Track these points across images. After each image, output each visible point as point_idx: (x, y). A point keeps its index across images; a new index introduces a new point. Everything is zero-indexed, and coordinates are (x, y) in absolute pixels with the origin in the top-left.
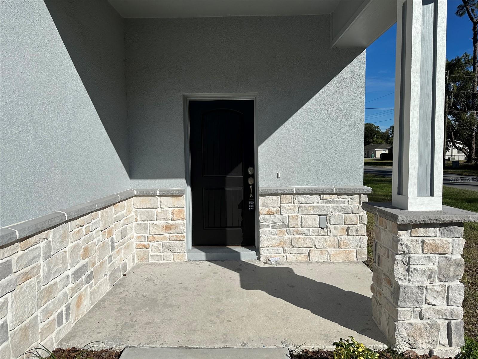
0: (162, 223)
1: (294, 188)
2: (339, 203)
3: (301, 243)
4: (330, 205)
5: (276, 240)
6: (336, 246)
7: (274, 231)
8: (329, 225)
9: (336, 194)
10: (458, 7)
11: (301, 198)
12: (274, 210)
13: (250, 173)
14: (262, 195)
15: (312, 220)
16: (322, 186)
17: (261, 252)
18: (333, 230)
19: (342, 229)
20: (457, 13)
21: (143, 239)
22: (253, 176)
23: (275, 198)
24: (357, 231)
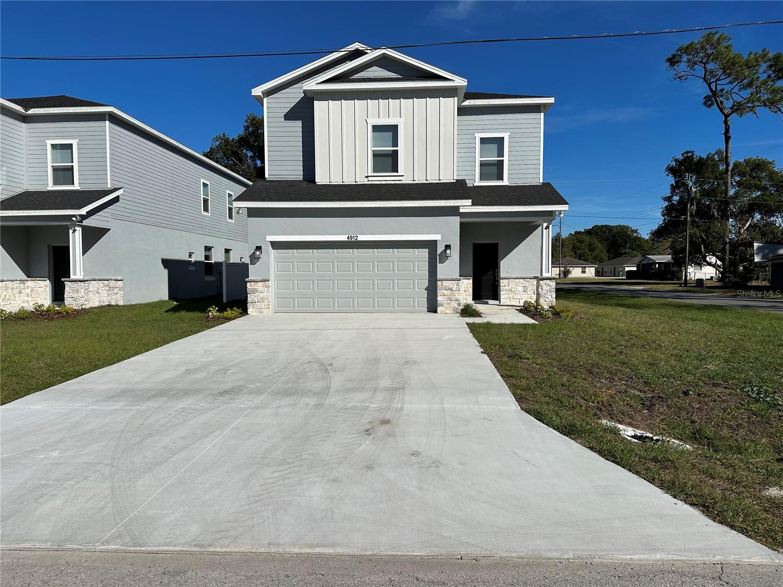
1: (514, 276)
3: (516, 297)
5: (507, 296)
7: (506, 293)
8: (527, 291)
9: (530, 279)
10: (705, 98)
11: (517, 280)
12: (506, 285)
13: (496, 271)
14: (502, 279)
15: (521, 289)
16: (524, 276)
17: (501, 300)
18: (529, 292)
20: (705, 104)
22: (497, 272)
23: (506, 280)
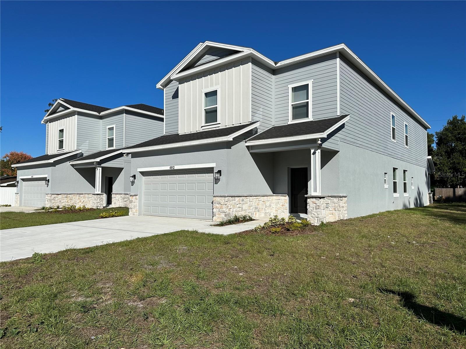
0: (281, 204)
2: (332, 200)
4: (329, 201)
6: (332, 214)
8: (329, 207)
13: (308, 190)
18: (330, 209)
19: (333, 208)
21: (276, 208)
24: (338, 209)
